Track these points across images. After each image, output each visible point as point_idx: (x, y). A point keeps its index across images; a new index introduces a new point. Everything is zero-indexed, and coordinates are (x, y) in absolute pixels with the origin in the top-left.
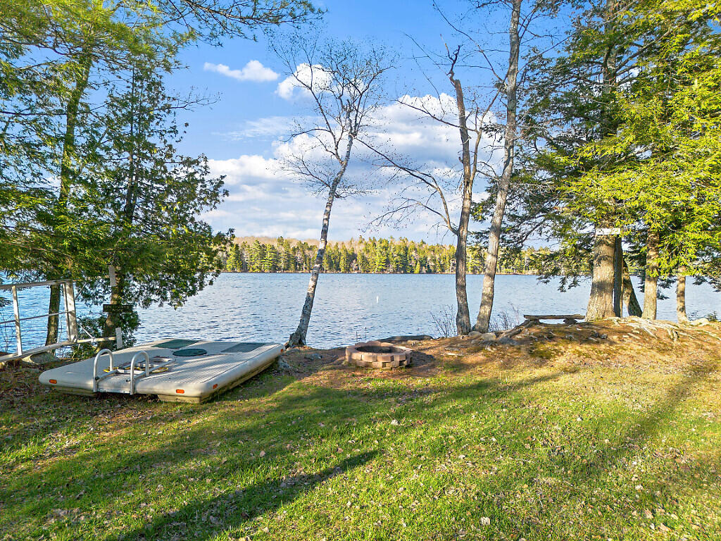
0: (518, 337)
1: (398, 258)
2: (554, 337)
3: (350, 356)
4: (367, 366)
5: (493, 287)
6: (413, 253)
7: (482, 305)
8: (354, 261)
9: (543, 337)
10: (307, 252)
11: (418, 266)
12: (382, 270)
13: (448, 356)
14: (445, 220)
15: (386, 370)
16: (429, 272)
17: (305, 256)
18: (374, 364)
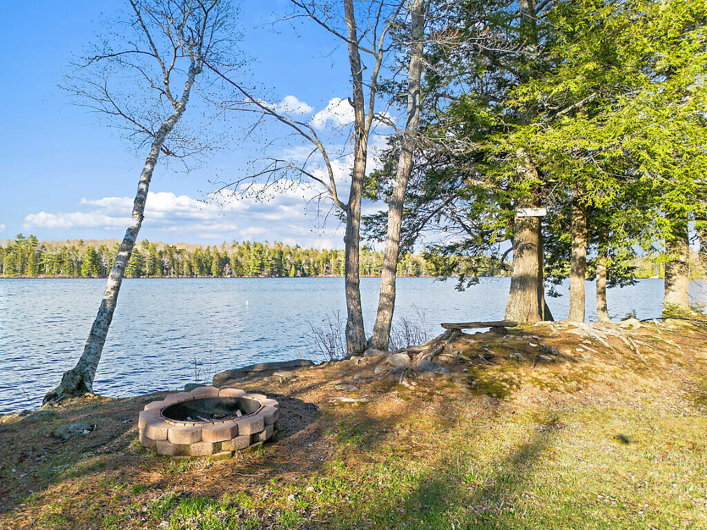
0: (443, 358)
1: (273, 262)
2: (494, 356)
3: (146, 430)
4: (181, 451)
5: (393, 284)
6: (288, 257)
7: (380, 309)
8: (227, 265)
9: (477, 357)
10: (175, 256)
11: (293, 269)
12: (257, 274)
13: (342, 405)
14: (330, 190)
15: (221, 458)
16: (304, 275)
17: (173, 260)
18: (195, 448)
